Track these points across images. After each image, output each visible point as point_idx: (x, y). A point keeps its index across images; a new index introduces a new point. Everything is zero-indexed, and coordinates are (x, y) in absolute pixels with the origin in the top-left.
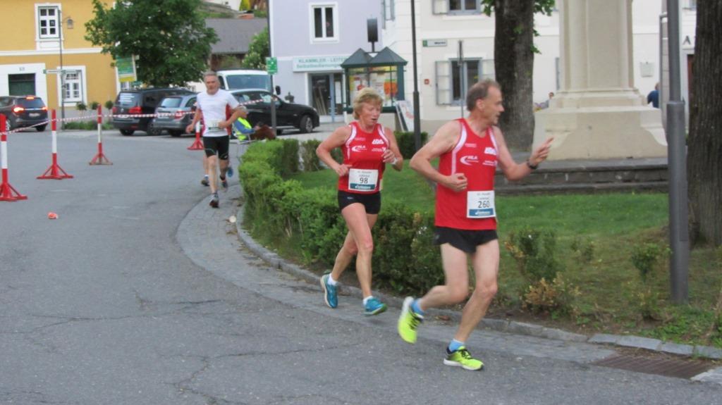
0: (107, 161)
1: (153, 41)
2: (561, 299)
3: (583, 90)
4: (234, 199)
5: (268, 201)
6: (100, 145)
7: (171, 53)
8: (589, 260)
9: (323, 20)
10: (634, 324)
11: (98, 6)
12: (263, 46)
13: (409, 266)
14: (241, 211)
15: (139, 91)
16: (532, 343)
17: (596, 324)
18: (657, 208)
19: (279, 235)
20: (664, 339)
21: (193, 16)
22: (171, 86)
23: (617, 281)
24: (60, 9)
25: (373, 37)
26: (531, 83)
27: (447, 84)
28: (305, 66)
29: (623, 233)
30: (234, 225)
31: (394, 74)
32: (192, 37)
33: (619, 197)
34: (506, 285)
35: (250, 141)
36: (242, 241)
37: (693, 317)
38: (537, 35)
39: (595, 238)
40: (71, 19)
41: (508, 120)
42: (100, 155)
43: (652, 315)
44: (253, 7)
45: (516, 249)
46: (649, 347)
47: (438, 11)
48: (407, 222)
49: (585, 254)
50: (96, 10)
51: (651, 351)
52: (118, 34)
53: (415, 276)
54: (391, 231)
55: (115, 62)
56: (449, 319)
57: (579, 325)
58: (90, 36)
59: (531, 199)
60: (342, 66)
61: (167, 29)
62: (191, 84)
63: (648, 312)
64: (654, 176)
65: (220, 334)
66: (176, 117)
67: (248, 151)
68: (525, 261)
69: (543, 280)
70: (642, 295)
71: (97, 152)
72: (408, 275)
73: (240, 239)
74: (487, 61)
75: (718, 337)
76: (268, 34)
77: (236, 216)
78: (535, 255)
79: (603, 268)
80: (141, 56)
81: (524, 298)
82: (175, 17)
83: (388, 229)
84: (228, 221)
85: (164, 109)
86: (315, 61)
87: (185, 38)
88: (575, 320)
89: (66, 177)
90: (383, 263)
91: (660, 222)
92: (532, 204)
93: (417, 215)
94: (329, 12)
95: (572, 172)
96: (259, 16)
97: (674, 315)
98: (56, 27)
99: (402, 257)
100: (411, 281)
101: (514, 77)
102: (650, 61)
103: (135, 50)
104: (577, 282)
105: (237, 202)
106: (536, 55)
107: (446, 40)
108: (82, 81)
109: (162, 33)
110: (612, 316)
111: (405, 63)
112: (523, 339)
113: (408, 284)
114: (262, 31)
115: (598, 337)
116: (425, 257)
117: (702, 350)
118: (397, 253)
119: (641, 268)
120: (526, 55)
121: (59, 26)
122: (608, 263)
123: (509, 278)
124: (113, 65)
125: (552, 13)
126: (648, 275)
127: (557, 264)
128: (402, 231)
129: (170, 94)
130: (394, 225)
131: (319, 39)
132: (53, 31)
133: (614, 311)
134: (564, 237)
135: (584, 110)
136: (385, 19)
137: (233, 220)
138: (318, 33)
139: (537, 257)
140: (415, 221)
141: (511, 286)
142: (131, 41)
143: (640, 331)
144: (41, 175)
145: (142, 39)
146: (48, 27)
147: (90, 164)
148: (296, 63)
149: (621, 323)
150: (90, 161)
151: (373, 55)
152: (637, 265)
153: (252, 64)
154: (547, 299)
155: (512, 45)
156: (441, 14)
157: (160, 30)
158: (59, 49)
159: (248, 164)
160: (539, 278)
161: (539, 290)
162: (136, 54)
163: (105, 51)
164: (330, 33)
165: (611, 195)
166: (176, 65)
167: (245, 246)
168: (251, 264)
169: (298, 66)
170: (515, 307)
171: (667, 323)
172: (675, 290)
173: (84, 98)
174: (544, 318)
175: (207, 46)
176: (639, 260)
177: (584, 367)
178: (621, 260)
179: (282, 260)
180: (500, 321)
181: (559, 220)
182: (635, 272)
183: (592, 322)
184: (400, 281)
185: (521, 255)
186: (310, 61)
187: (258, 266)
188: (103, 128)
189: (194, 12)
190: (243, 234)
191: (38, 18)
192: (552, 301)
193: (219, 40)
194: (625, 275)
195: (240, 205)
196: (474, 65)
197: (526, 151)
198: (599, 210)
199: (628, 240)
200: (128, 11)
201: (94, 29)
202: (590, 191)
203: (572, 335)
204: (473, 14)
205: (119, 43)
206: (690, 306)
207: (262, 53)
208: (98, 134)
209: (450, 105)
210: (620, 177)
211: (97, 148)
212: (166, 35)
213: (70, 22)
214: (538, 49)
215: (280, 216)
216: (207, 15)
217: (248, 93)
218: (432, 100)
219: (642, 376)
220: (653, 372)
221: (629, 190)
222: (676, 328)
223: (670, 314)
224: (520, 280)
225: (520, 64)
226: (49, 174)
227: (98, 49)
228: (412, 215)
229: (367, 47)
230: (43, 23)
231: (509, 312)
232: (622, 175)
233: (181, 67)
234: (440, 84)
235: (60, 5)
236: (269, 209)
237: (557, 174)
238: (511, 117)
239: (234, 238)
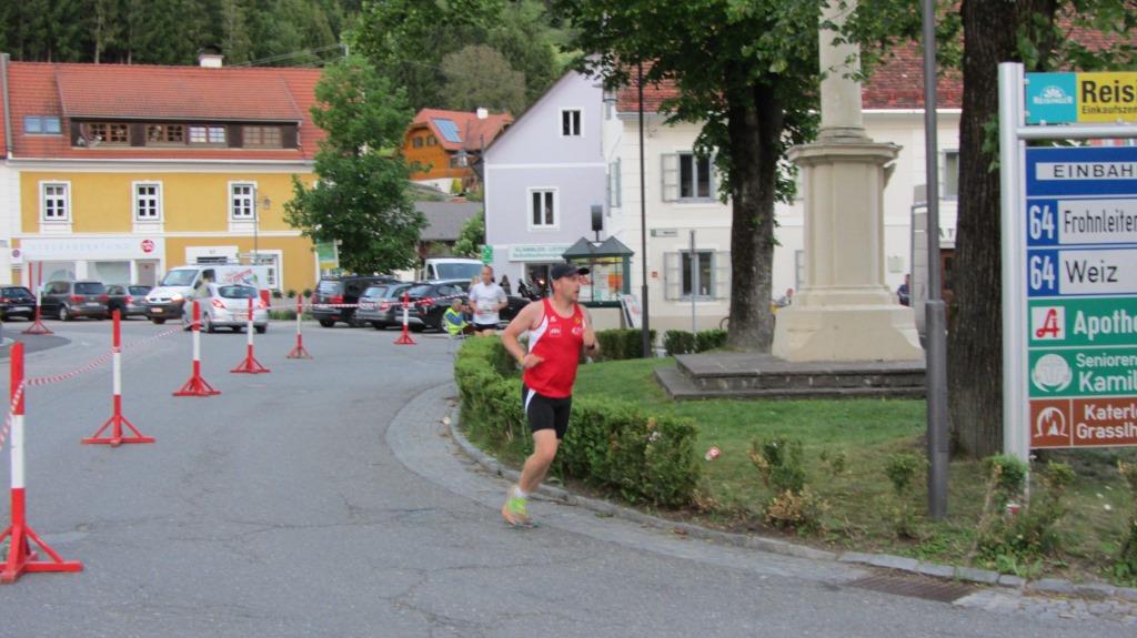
0: (307, 354)
1: (357, 225)
2: (808, 513)
3: (827, 286)
4: (449, 399)
5: (487, 401)
6: (300, 337)
7: (377, 239)
8: (840, 470)
9: (543, 205)
10: (887, 542)
11: (299, 186)
12: (475, 233)
13: (642, 474)
14: (456, 411)
15: (341, 279)
16: (776, 561)
17: (845, 541)
18: (910, 417)
19: (500, 438)
20: (922, 558)
21: (402, 198)
22: (376, 274)
23: (870, 495)
24: (256, 187)
25: (597, 225)
26: (770, 278)
27: (677, 277)
28: (521, 256)
29: (874, 443)
30: (449, 427)
31: (620, 267)
32: (400, 221)
33: (868, 403)
34: (748, 497)
35: (463, 336)
36: (459, 444)
37: (953, 536)
38: (777, 226)
39: (844, 447)
40: (269, 198)
41: (745, 317)
42: (300, 348)
43: (908, 532)
44: (464, 190)
45: (760, 458)
46: (904, 567)
47: (667, 198)
48: (640, 426)
49: (834, 465)
50: (296, 189)
51: (908, 572)
52: (320, 216)
53: (648, 485)
54: (623, 437)
55: (315, 246)
56: (685, 533)
57: (829, 542)
58: (289, 218)
59: (772, 404)
60: (564, 256)
61: (373, 212)
62: (398, 272)
63: (903, 529)
64: (906, 380)
65: (438, 545)
66: (382, 308)
67: (464, 346)
68: (769, 471)
69: (789, 492)
70: (897, 511)
71: (295, 345)
72: (641, 484)
73: (455, 442)
74: (721, 253)
75: (981, 558)
76: (483, 219)
77: (450, 417)
78: (780, 464)
79: (854, 480)
80: (344, 241)
81: (768, 512)
82: (382, 199)
83: (620, 434)
84: (441, 422)
85: (368, 299)
86: (533, 250)
87: (393, 222)
88: (823, 536)
89: (263, 371)
90: (613, 470)
91: (916, 431)
92: (773, 410)
93: (652, 420)
94: (549, 196)
95: (816, 376)
96: (472, 200)
97: (932, 533)
98: (251, 207)
99: (634, 464)
100: (644, 491)
101: (752, 271)
102: (898, 255)
103: (338, 235)
104: (826, 495)
105: (450, 402)
106: (776, 247)
107: (676, 229)
108: (278, 267)
109: (368, 216)
110: (863, 533)
111: (631, 254)
112: (766, 556)
113: (642, 495)
114: (476, 217)
115: (849, 556)
116: (660, 465)
117: (964, 571)
118: (629, 461)
119: (897, 482)
120: (765, 248)
121: (255, 206)
122: (859, 475)
123: (751, 489)
124: (313, 250)
125: (795, 202)
126: (905, 490)
127: (804, 476)
128: (635, 437)
129: (375, 282)
130: (626, 430)
131: (538, 226)
132: (247, 211)
133: (866, 527)
134: (811, 446)
135: (830, 308)
136: (610, 206)
137: (447, 421)
138: (537, 220)
139: (782, 468)
140: (649, 426)
141: (753, 498)
142: (334, 224)
143: (894, 549)
144: (235, 369)
145: (344, 222)
146: (242, 207)
147: (289, 357)
148: (512, 252)
149: (873, 540)
150: (288, 354)
151: (597, 245)
152: (892, 477)
153: (463, 252)
154: (793, 513)
155: (750, 236)
156: (671, 201)
157: (365, 212)
158: (253, 231)
159: (466, 361)
160: (785, 490)
161: (784, 503)
162: (338, 238)
163: (304, 234)
164: (550, 220)
165: (860, 401)
166: (382, 251)
167: (461, 450)
168: (467, 470)
169: (515, 256)
170: (757, 522)
171: (925, 541)
172: (933, 505)
173: (279, 285)
174: (789, 533)
175: (415, 232)
176: (895, 472)
177: (833, 588)
178: (872, 472)
179: (503, 466)
180: (742, 536)
181: (805, 428)
182: (890, 485)
183: (841, 538)
184: (632, 491)
185: (765, 465)
186: (528, 250)
187: (476, 471)
188: (303, 319)
189: (403, 194)
190: (457, 435)
191: (231, 196)
192: (798, 516)
193: (429, 225)
194: (877, 488)
195: (454, 406)
196: (706, 257)
197: (764, 351)
198: (848, 417)
199: (881, 451)
200: (330, 191)
201: (293, 210)
202: (837, 396)
203: (819, 553)
204: (707, 202)
205: (319, 226)
206: (949, 524)
207: (476, 240)
208: (298, 325)
209: (680, 300)
210: (868, 382)
211: (296, 340)
212: (371, 218)
213: (267, 202)
214: (779, 241)
215: (501, 418)
216: (417, 199)
217: (460, 284)
218: (661, 294)
219: (898, 598)
220: (911, 595)
221: (878, 395)
222: (935, 547)
223: (928, 531)
224: (764, 492)
225: (759, 258)
226: (243, 368)
227: (297, 232)
228: (646, 419)
229: (591, 235)
230: (237, 202)
231: (752, 526)
232: (872, 379)
233: (387, 254)
234: (668, 278)
235: (255, 184)
236: (488, 410)
237: (799, 377)
238: (748, 315)
239: (448, 441)
